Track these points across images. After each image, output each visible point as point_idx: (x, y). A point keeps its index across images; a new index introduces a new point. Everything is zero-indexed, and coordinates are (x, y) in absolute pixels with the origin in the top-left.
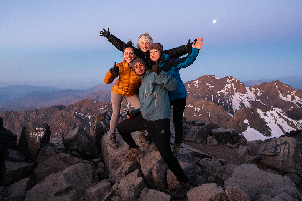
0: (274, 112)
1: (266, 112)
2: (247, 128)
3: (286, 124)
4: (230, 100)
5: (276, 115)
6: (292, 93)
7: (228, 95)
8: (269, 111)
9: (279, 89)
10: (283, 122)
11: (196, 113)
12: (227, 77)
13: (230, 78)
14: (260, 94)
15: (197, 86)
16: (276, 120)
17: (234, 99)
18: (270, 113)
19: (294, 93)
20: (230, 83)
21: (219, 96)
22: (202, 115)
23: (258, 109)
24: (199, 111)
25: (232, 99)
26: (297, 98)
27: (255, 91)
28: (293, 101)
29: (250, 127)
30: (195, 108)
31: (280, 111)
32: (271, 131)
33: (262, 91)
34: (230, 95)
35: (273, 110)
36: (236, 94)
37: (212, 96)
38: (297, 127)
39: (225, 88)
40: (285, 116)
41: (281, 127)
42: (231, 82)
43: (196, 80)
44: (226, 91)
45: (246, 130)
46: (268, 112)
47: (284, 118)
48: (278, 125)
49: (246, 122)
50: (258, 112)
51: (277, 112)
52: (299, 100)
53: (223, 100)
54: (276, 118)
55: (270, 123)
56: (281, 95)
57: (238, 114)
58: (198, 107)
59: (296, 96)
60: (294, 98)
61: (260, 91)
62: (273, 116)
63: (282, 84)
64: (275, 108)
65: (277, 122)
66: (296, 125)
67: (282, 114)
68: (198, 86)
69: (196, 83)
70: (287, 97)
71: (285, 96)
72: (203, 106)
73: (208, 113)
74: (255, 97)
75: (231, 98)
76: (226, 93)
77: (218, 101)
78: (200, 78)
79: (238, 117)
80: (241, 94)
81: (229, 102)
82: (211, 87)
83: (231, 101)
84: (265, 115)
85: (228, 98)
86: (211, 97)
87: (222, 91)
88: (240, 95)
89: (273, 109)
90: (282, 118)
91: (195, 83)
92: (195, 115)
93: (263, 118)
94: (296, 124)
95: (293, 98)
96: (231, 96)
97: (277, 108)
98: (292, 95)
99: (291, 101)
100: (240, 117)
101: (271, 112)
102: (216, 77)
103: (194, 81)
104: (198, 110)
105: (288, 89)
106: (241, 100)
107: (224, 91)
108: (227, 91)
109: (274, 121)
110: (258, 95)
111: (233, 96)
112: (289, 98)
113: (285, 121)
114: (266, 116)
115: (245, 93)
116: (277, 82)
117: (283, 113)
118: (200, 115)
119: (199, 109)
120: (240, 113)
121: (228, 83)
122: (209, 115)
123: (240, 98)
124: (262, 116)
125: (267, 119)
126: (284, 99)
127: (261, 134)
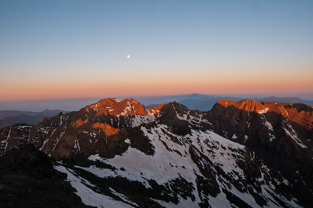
0: (159, 129)
1: (150, 129)
2: (128, 148)
3: (171, 140)
4: (130, 123)
5: (160, 132)
6: (187, 113)
7: (128, 117)
8: (154, 128)
9: (176, 110)
10: (167, 138)
11: (92, 138)
12: (127, 100)
13: (130, 100)
14: (160, 115)
15: (96, 110)
16: (160, 137)
17: (135, 122)
18: (155, 130)
19: (189, 113)
20: (130, 106)
21: (119, 119)
22: (98, 141)
23: (142, 126)
24: (95, 137)
25: (133, 122)
26: (192, 117)
27: (155, 112)
28: (188, 120)
29: (131, 147)
30: (91, 133)
31: (165, 128)
32: (155, 149)
33: (162, 112)
34: (130, 118)
35: (158, 127)
36: (136, 116)
37: (112, 119)
38: (180, 142)
39: (125, 111)
40: (169, 132)
41: (164, 144)
42: (131, 104)
43: (95, 104)
44: (126, 113)
45: (127, 151)
46: (152, 129)
47: (168, 134)
48: (162, 141)
49: (127, 141)
50: (142, 129)
51: (161, 129)
52: (193, 119)
53: (123, 124)
54: (160, 135)
55: (154, 140)
56: (178, 116)
57: (120, 134)
58: (94, 132)
59: (191, 115)
60: (190, 118)
61: (160, 112)
62: (157, 133)
63: (178, 104)
64: (160, 125)
65: (161, 138)
66: (179, 141)
67: (166, 130)
68: (98, 110)
69: (96, 107)
70: (183, 117)
71: (182, 116)
72: (100, 131)
73: (105, 138)
74: (155, 119)
75: (131, 121)
76: (126, 116)
77: (118, 124)
78: (100, 102)
79: (120, 136)
80: (141, 116)
81: (129, 125)
82: (110, 111)
83: (132, 124)
84: (149, 132)
85: (128, 121)
86: (111, 121)
87: (122, 114)
88: (141, 118)
89: (158, 125)
90: (166, 135)
91: (94, 107)
92: (91, 142)
93: (147, 136)
94: (179, 139)
95: (188, 117)
96: (132, 119)
97: (162, 124)
98: (187, 115)
99: (187, 120)
100: (122, 136)
101: (156, 128)
102: (116, 100)
103: (93, 105)
104: (93, 135)
105: (183, 109)
106: (141, 122)
107: (124, 114)
108: (128, 113)
109: (158, 138)
110: (158, 116)
111: (133, 119)
112: (185, 117)
113: (169, 137)
114: (150, 134)
115: (145, 115)
116: (175, 103)
117: (168, 129)
118: (96, 141)
119: (96, 135)
120: (122, 133)
121: (128, 106)
122: (106, 139)
123: (141, 120)
124: (146, 134)
125: (150, 137)
126: (181, 118)
127: (143, 153)
